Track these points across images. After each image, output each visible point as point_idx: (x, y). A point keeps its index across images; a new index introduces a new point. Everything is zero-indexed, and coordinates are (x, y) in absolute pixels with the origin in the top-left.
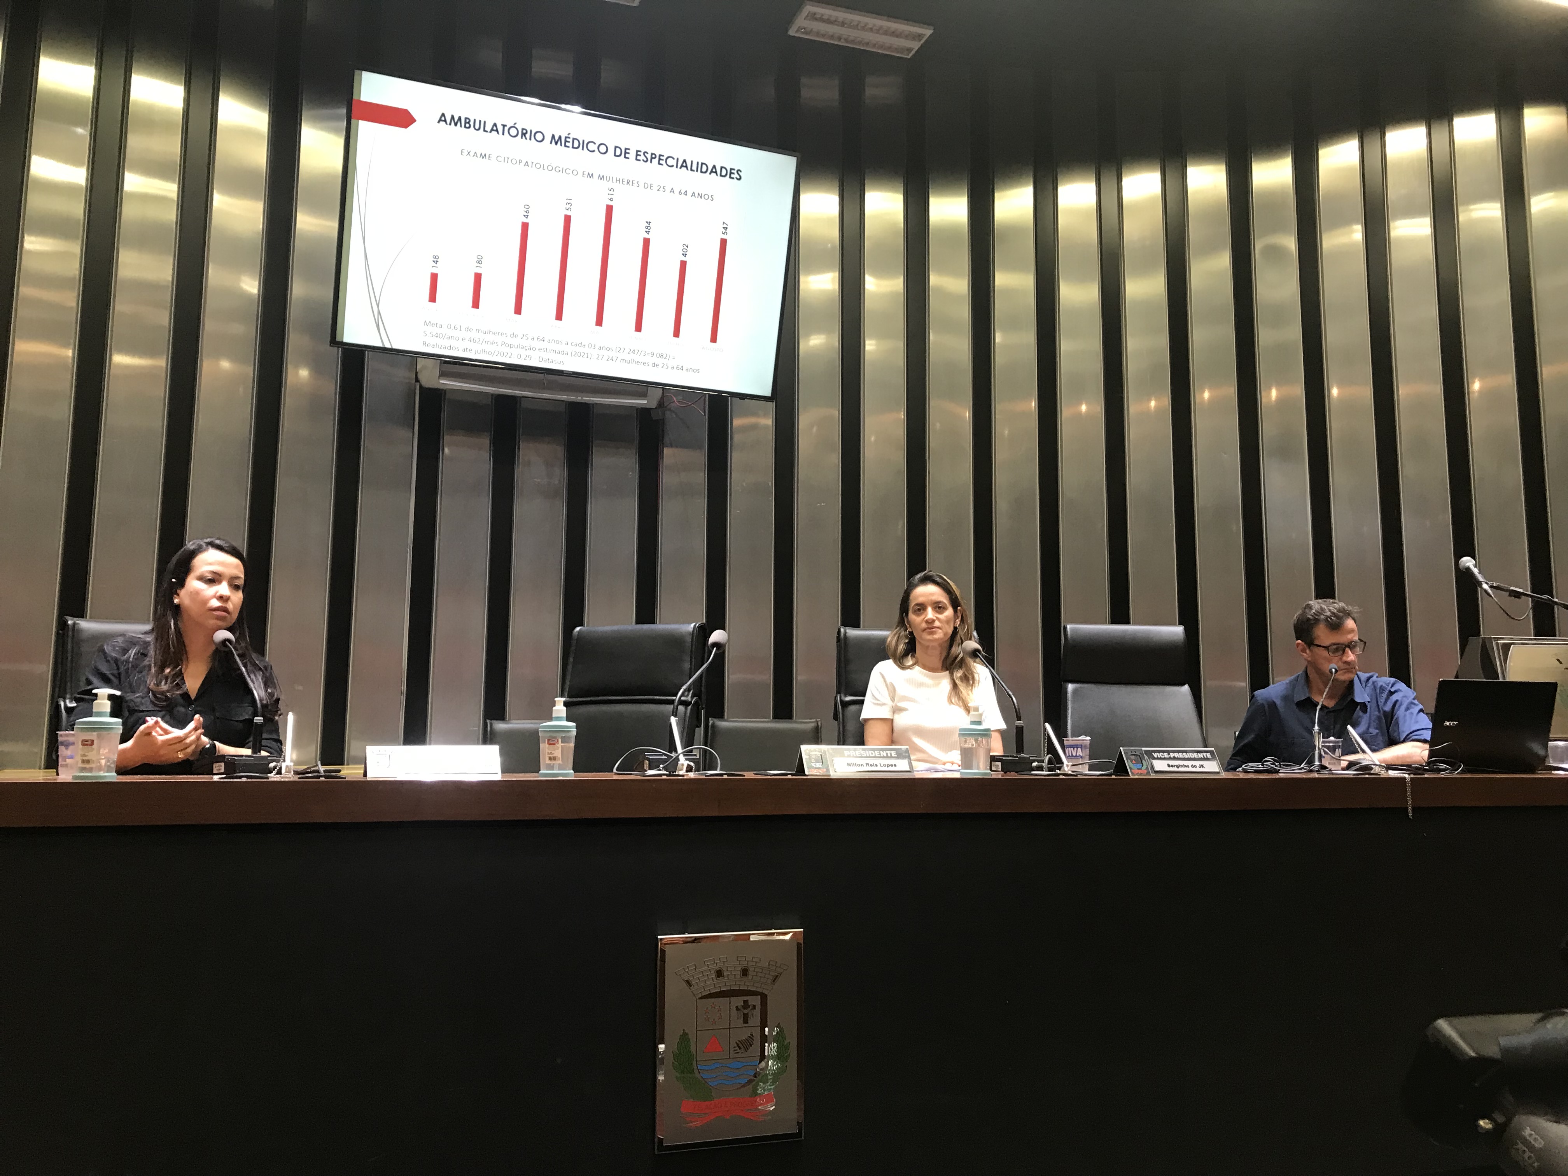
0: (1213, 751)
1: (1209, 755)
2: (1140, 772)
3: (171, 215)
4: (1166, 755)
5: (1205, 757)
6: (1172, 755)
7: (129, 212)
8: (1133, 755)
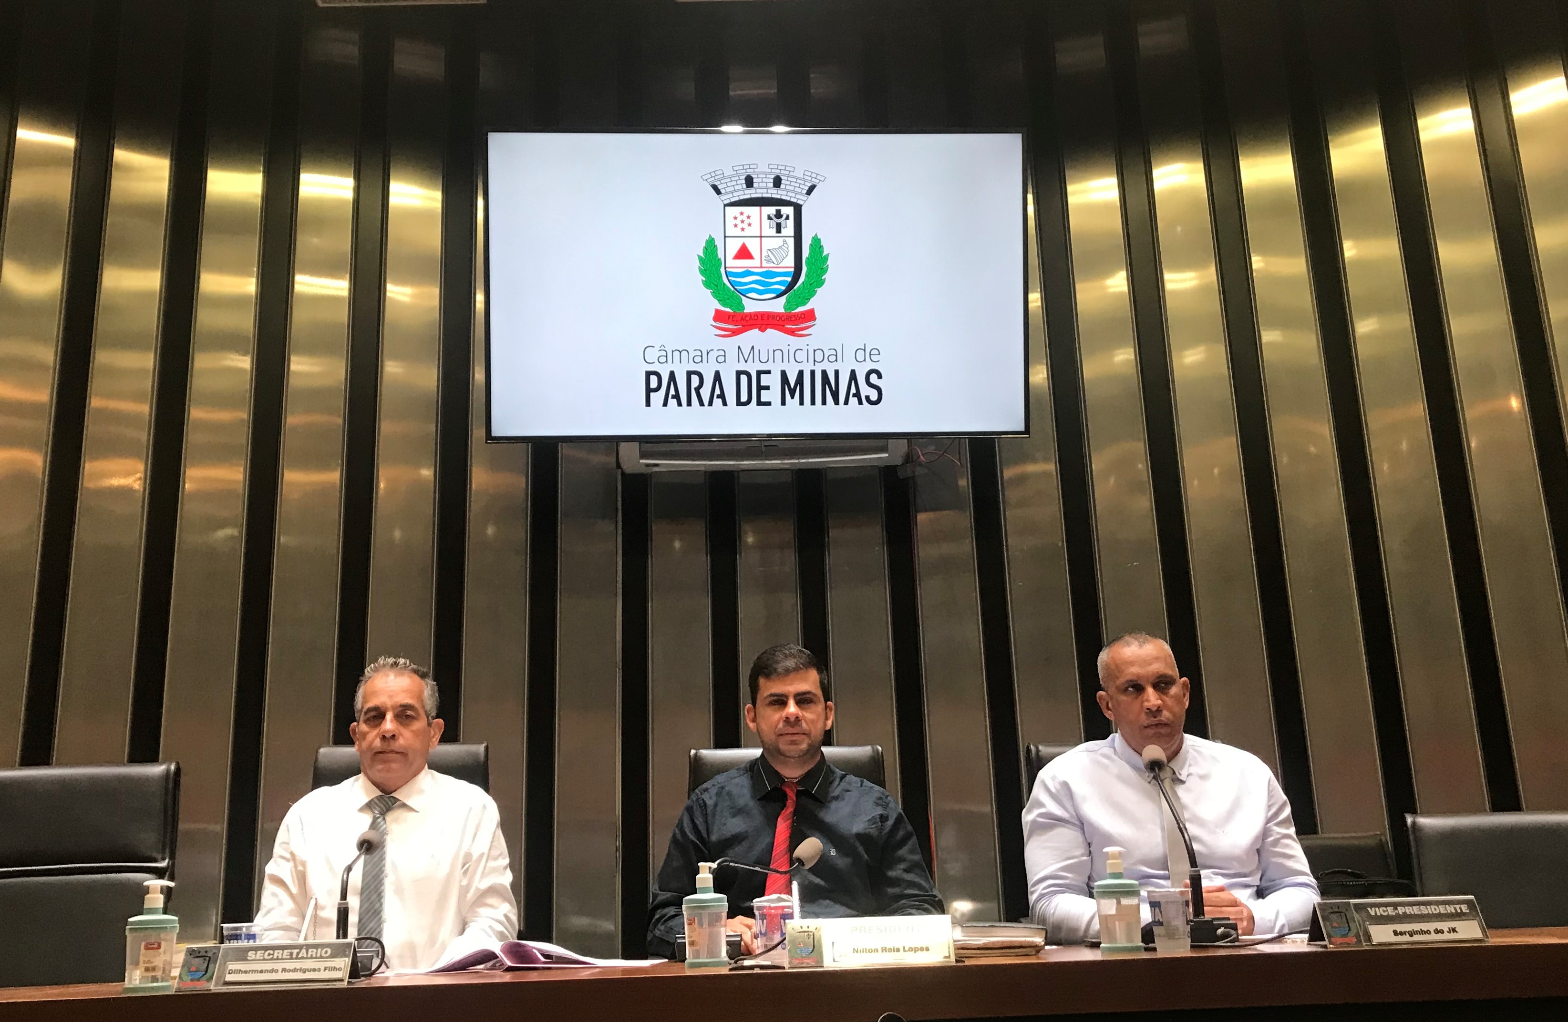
0: (1471, 901)
1: (1465, 908)
2: (1346, 940)
3: (343, 315)
4: (1390, 911)
5: (1459, 911)
6: (1401, 910)
7: (299, 317)
8: (1332, 913)
